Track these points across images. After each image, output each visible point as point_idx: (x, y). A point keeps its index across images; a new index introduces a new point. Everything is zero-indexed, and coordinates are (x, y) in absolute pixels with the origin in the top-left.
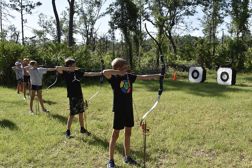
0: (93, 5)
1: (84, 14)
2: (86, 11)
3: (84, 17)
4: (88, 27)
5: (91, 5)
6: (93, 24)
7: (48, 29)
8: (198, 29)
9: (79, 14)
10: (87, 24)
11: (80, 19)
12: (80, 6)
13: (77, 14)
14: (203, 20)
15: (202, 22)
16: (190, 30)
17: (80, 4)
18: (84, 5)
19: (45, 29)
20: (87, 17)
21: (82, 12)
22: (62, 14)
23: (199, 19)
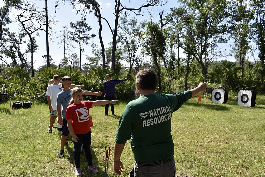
0: (135, 36)
1: (128, 43)
2: (129, 40)
3: (128, 46)
4: (131, 54)
5: (134, 35)
6: (135, 51)
7: (99, 57)
8: (231, 55)
9: (123, 43)
10: (130, 51)
11: (125, 47)
12: (124, 37)
13: (122, 43)
14: (234, 47)
15: (233, 48)
16: (224, 56)
17: (125, 34)
18: (128, 35)
19: (97, 56)
20: (130, 46)
21: (126, 41)
22: (110, 44)
23: (230, 46)
